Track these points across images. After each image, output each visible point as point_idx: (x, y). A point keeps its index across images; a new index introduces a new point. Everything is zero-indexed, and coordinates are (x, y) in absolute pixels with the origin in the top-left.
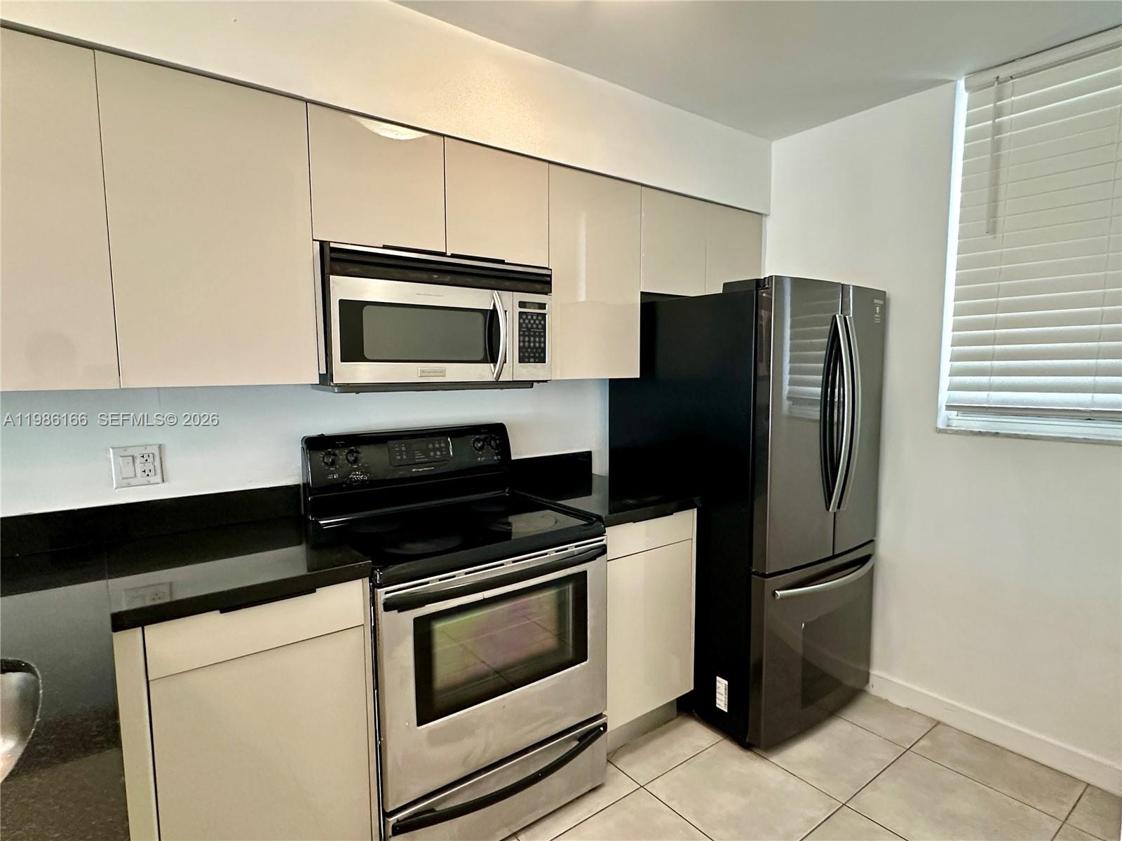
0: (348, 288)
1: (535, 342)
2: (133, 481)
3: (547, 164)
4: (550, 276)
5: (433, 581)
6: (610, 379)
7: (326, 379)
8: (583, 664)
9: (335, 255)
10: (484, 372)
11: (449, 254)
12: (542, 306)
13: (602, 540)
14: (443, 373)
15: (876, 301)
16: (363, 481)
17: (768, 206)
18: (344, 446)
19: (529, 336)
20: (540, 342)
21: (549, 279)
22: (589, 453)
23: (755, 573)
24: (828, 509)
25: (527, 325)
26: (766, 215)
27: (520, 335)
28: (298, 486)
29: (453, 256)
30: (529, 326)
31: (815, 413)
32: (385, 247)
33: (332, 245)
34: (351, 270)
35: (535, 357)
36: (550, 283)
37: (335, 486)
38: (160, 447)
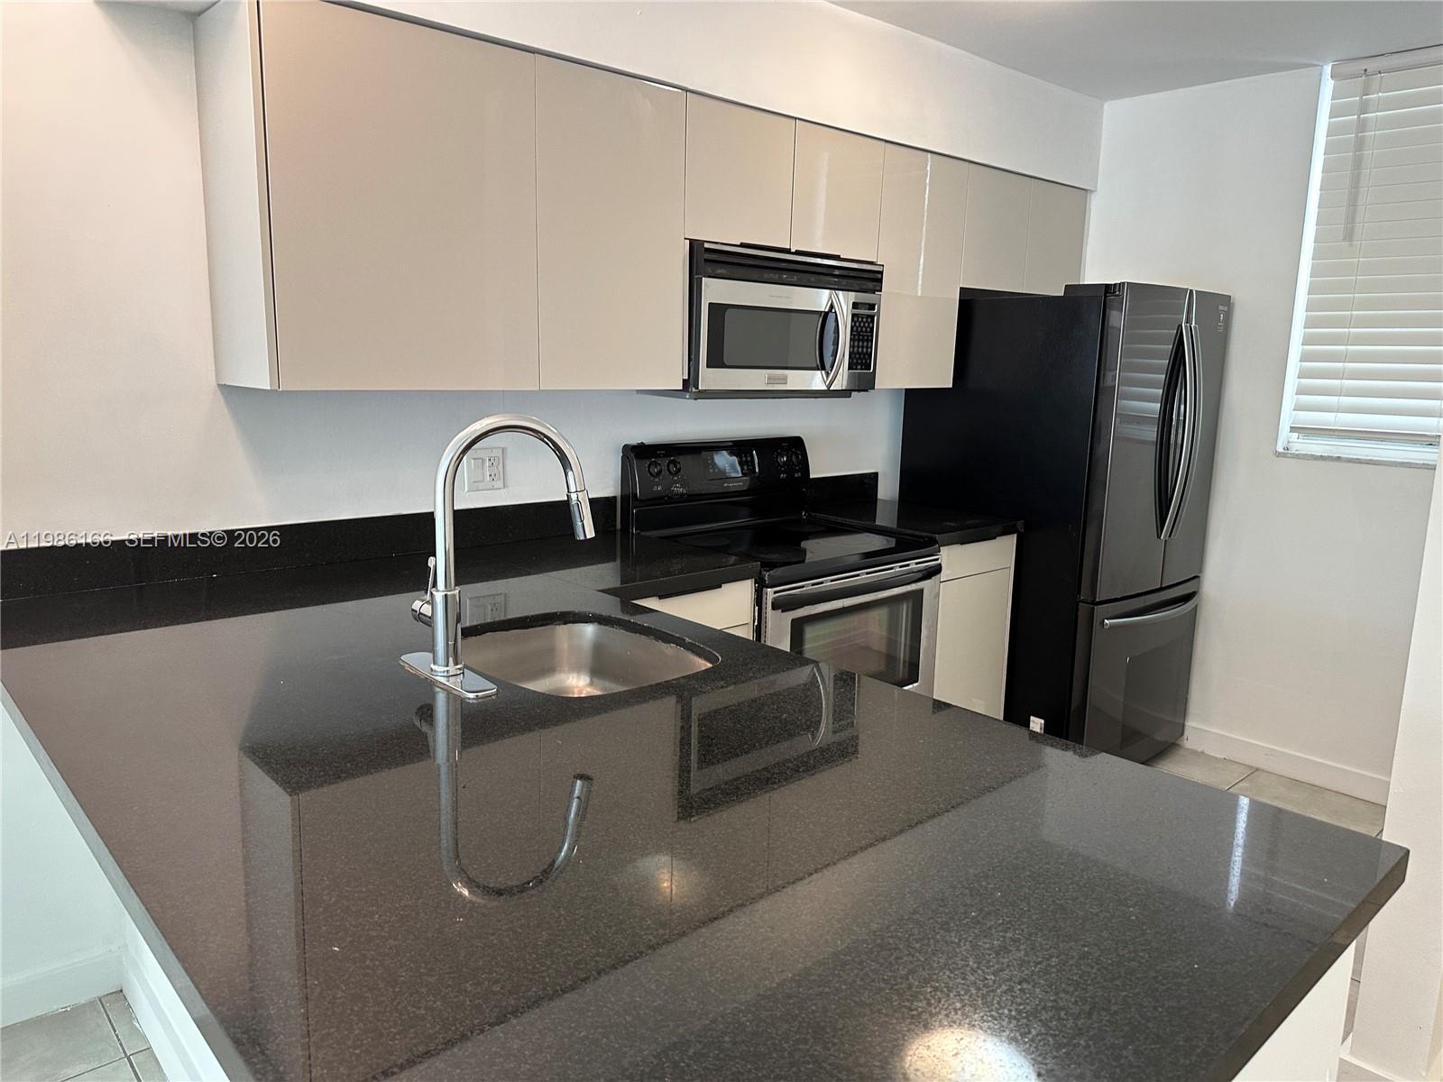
0: (717, 290)
1: (863, 347)
2: (481, 486)
3: (883, 143)
4: (881, 273)
5: (808, 585)
6: (906, 390)
7: (690, 384)
8: (915, 685)
9: (707, 256)
10: (817, 381)
11: (793, 250)
12: (872, 307)
13: (937, 560)
14: (784, 380)
15: (1221, 308)
16: (682, 494)
17: (1095, 179)
18: (666, 456)
19: (859, 340)
20: (867, 348)
21: (880, 276)
22: (876, 474)
23: (1082, 602)
24: (1159, 537)
25: (857, 328)
26: (1092, 191)
27: (851, 339)
28: (615, 498)
29: (798, 253)
30: (859, 329)
31: (1151, 433)
32: (742, 245)
33: (706, 245)
34: (719, 271)
35: (861, 364)
36: (880, 280)
37: (658, 500)
38: (504, 450)
